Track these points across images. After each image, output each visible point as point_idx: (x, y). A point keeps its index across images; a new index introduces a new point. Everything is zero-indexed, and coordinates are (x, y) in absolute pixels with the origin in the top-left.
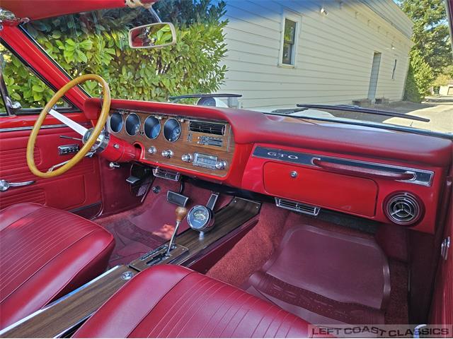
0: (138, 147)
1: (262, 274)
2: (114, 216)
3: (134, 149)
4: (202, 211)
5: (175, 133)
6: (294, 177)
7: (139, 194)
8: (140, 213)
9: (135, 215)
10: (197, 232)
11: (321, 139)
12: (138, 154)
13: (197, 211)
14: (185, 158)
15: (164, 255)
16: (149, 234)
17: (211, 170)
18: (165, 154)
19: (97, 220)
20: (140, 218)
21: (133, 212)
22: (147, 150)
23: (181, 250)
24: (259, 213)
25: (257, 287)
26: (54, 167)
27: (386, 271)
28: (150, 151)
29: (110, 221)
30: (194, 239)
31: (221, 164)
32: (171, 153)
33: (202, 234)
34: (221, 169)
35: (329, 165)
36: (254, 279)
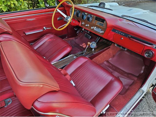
0: (79, 21)
1: (108, 61)
2: (70, 38)
3: (78, 22)
4: (94, 44)
5: (90, 18)
6: (122, 39)
7: (77, 33)
8: (77, 38)
9: (76, 39)
10: (92, 49)
11: (132, 31)
12: (79, 24)
13: (93, 43)
14: (92, 28)
15: (83, 54)
16: (79, 45)
17: (99, 33)
18: (86, 25)
19: (66, 39)
20: (77, 40)
21: (75, 38)
22: (81, 23)
23: (87, 53)
24: (111, 45)
25: (105, 65)
26: (59, 27)
27: (143, 68)
28: (82, 23)
29: (69, 40)
30: (91, 50)
31: (102, 32)
32: (88, 25)
33: (93, 49)
34: (102, 33)
35: (132, 39)
36: (105, 63)
